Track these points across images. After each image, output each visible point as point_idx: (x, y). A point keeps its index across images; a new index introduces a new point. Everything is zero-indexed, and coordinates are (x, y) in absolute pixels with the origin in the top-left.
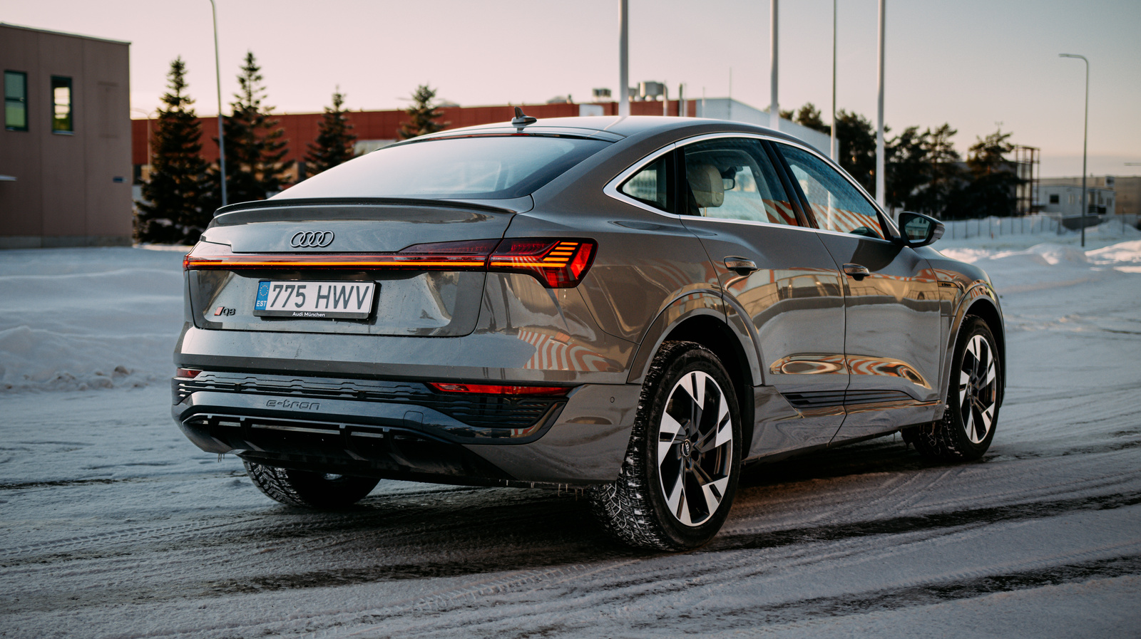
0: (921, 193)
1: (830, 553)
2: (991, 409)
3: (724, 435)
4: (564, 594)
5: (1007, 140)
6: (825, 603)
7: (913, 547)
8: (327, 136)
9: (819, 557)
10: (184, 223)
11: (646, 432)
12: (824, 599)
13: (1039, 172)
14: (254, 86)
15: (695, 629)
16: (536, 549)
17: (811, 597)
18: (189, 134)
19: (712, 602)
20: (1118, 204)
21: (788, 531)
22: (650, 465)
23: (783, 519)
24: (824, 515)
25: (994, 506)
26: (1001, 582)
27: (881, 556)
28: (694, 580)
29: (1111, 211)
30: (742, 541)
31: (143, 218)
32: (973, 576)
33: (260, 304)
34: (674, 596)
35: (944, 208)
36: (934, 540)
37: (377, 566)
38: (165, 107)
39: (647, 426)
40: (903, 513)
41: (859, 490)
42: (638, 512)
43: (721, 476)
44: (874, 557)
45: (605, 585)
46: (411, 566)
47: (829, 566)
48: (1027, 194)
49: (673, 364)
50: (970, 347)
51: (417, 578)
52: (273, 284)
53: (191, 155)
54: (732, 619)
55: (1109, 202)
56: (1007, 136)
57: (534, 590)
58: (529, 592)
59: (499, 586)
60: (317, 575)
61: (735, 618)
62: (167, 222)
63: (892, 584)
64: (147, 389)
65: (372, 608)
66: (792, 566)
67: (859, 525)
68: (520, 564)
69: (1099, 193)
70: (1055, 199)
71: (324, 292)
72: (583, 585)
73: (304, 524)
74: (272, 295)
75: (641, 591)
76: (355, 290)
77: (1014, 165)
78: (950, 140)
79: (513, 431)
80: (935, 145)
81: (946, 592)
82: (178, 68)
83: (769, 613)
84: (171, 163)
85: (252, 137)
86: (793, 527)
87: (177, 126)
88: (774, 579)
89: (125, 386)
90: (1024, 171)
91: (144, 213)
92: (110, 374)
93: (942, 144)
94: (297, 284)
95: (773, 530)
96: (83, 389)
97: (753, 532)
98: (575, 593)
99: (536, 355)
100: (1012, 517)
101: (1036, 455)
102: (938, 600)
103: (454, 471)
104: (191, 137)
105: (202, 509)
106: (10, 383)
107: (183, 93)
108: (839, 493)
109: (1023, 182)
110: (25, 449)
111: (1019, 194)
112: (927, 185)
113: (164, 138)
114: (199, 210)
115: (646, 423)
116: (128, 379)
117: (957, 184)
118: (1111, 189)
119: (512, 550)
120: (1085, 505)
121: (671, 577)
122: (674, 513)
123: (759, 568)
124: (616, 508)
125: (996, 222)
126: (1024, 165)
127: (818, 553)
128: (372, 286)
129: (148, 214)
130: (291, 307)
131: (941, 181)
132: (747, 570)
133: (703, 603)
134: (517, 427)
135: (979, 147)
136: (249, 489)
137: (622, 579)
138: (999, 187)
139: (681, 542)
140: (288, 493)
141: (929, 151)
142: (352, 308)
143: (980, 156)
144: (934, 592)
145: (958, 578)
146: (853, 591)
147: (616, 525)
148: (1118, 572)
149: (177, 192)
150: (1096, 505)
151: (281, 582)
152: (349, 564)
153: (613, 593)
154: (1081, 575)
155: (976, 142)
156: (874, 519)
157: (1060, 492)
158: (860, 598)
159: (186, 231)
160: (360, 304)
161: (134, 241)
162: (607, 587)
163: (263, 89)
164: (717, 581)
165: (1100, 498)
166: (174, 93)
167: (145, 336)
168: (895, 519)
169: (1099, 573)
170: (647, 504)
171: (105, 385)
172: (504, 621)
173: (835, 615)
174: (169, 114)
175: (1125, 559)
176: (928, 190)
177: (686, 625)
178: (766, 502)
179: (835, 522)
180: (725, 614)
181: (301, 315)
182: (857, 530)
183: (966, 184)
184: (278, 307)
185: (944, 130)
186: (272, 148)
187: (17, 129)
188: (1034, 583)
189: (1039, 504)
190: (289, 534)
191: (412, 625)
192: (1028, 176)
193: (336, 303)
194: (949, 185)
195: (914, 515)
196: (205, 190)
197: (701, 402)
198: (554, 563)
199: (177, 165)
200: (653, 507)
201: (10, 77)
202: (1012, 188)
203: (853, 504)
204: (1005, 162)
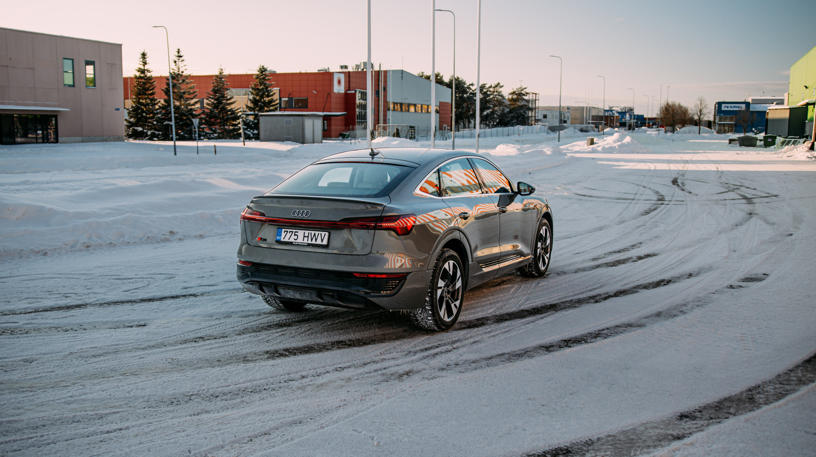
0: (487, 114)
1: (500, 330)
2: (548, 255)
3: (459, 284)
4: (407, 354)
5: (525, 90)
6: (506, 356)
7: (531, 326)
8: (216, 88)
9: (497, 333)
10: (148, 129)
11: (433, 288)
12: (505, 354)
13: (539, 104)
14: (180, 64)
15: (463, 371)
16: (388, 331)
17: (500, 353)
18: (150, 86)
19: (465, 357)
20: (571, 119)
21: (481, 319)
22: (435, 300)
23: (477, 312)
24: (493, 310)
25: (555, 302)
26: (567, 343)
27: (520, 331)
28: (455, 346)
29: (569, 122)
30: (465, 324)
31: (129, 127)
32: (556, 340)
33: (278, 238)
34: (449, 354)
35: (498, 121)
36: (538, 322)
37: (329, 342)
38: (138, 74)
39: (434, 285)
40: (522, 308)
41: (502, 295)
42: (429, 318)
43: (457, 299)
44: (517, 332)
45: (421, 350)
46: (342, 342)
47: (502, 337)
48: (533, 115)
49: (442, 259)
50: (541, 232)
51: (347, 348)
52: (283, 230)
53: (151, 97)
54: (474, 365)
55: (568, 118)
56: (526, 88)
57: (395, 353)
58: (393, 354)
59: (381, 351)
60: (308, 347)
61: (475, 364)
62: (140, 129)
63: (529, 346)
64: (185, 241)
65: (337, 364)
66: (488, 337)
67: (507, 314)
68: (384, 339)
69: (564, 114)
70: (545, 117)
71: (307, 235)
72: (414, 349)
73: (289, 319)
74: (283, 234)
75: (436, 352)
76: (320, 234)
77: (528, 101)
78: (501, 89)
79: (382, 292)
80: (494, 92)
81: (548, 348)
82: (144, 55)
83: (487, 361)
84: (141, 101)
85: (180, 89)
86: (482, 316)
87: (144, 83)
88: (484, 345)
89: (175, 240)
90: (532, 104)
91: (128, 124)
92: (168, 234)
93: (497, 92)
94: (294, 231)
95: (475, 318)
96: (158, 242)
97: (468, 319)
98: (411, 354)
99: (390, 262)
100: (563, 308)
101: (564, 273)
102: (546, 353)
103: (362, 307)
104: (151, 88)
105: (242, 311)
106: (128, 241)
107: (146, 67)
108: (495, 297)
109: (531, 109)
110: (152, 278)
111: (530, 115)
112: (491, 110)
113: (138, 89)
114: (155, 123)
115: (433, 284)
116: (176, 237)
117: (503, 110)
118: (569, 112)
119: (378, 332)
120: (589, 301)
121: (445, 345)
122: (442, 317)
123: (477, 339)
124: (421, 317)
125: (521, 128)
126: (532, 101)
127: (496, 330)
128: (327, 233)
129: (131, 125)
130: (292, 240)
131: (496, 108)
132: (472, 340)
133: (461, 358)
134: (383, 291)
135: (514, 93)
136: (257, 300)
137: (427, 346)
138: (522, 111)
139: (444, 328)
140: (279, 305)
141: (491, 95)
142: (319, 242)
143: (513, 97)
144: (544, 349)
145: (551, 341)
146: (515, 350)
147: (420, 322)
148: (606, 336)
149: (144, 114)
150: (593, 301)
151: (295, 351)
152: (318, 341)
153: (426, 353)
154: (594, 338)
155: (512, 91)
156: (512, 311)
157: (578, 294)
158: (518, 353)
159: (149, 133)
160: (322, 241)
161: (125, 138)
162: (422, 350)
163: (185, 66)
164: (463, 346)
165: (593, 296)
166: (142, 67)
167: (178, 214)
168: (520, 311)
169: (600, 336)
170: (433, 315)
171: (167, 240)
172: (391, 369)
173: (511, 362)
174: (140, 78)
175: (608, 329)
176: (491, 112)
177: (458, 369)
178: (468, 303)
179: (498, 313)
180: (471, 363)
181: (297, 243)
182: (507, 317)
183: (507, 110)
184: (286, 240)
185: (497, 85)
186: (190, 94)
187: (70, 86)
188: (578, 343)
189: (571, 301)
190: (285, 325)
191: (357, 372)
192: (534, 106)
193: (312, 240)
194: (500, 110)
195: (527, 309)
196: (157, 113)
197: (451, 273)
198: (397, 338)
199: (144, 101)
200: (435, 316)
201: (65, 61)
202: (527, 112)
203: (502, 303)
204: (524, 99)
